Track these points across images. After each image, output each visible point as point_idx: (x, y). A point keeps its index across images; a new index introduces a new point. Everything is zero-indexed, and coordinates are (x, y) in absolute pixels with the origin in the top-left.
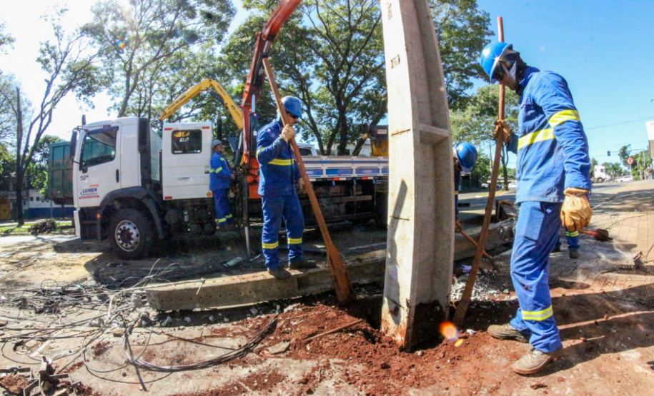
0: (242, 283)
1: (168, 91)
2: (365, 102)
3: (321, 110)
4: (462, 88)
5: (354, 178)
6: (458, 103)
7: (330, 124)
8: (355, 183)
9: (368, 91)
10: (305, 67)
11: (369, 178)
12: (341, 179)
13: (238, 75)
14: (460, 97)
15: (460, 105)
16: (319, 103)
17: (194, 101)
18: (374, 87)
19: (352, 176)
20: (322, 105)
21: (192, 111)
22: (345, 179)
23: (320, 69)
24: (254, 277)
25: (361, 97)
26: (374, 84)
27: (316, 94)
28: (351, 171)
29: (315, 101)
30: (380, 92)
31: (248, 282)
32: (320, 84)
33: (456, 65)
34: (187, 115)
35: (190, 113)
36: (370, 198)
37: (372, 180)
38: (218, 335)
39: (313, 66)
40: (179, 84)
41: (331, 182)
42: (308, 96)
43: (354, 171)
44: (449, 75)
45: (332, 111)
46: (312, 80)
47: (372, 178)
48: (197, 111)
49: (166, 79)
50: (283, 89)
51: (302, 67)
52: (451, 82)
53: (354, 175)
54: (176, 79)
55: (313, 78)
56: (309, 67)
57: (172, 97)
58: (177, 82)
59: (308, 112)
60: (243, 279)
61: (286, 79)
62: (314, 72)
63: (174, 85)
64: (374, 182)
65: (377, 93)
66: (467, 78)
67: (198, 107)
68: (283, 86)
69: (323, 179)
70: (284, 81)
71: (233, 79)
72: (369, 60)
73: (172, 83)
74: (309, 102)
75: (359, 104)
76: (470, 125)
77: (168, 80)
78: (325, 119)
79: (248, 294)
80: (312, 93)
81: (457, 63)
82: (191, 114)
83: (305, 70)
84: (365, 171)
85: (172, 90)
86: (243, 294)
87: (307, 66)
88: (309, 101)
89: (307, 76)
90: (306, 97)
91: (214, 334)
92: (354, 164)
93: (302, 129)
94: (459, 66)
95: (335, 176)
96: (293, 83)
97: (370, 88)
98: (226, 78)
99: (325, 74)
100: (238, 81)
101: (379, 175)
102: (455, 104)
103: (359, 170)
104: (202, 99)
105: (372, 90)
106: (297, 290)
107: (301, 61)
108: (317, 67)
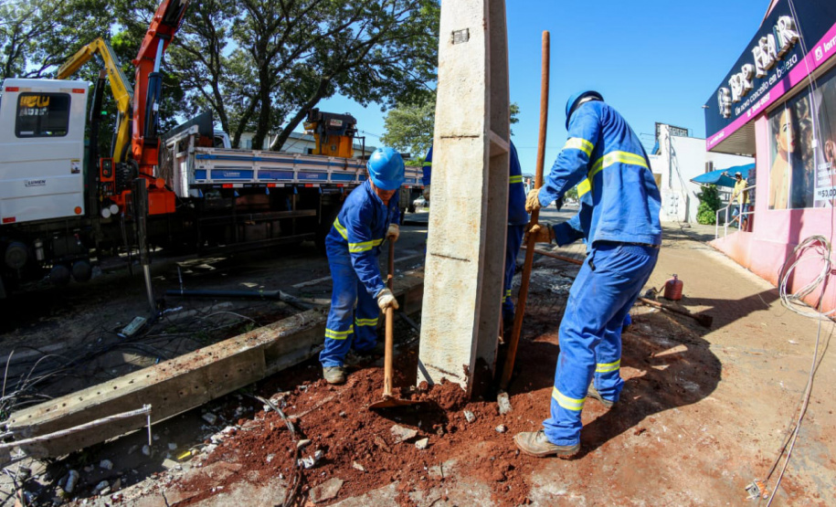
0: (181, 376)
1: (10, 31)
2: (292, 79)
3: (230, 83)
4: (423, 79)
5: (294, 185)
6: (415, 96)
7: (239, 104)
8: (296, 192)
9: (299, 64)
10: (220, 19)
11: (315, 186)
12: (278, 185)
13: (123, 17)
14: (418, 90)
15: (416, 99)
16: (229, 73)
17: (48, 52)
18: (308, 61)
19: (293, 181)
20: (234, 77)
21: (43, 68)
22: (283, 185)
23: (241, 25)
24: (196, 360)
25: (288, 71)
26: (308, 57)
27: (228, 61)
28: (291, 174)
29: (225, 70)
30: (315, 68)
31: (192, 371)
32: (237, 46)
33: (423, 50)
34: (35, 75)
35: (39, 72)
36: (313, 213)
37: (317, 189)
38: (196, 494)
39: (232, 19)
40: (28, 21)
41: (264, 189)
42: (217, 61)
43: (296, 174)
44: (410, 60)
45: (245, 87)
46: (226, 39)
47: (318, 186)
48: (51, 69)
49: (9, 10)
50: (184, 47)
51: (216, 19)
52: (411, 69)
53: (295, 180)
54: (26, 12)
55: (229, 37)
56: (226, 21)
57: (14, 42)
58: (25, 17)
59: (214, 85)
60: (181, 366)
61: (190, 33)
62: (232, 29)
63: (21, 22)
64: (321, 191)
65: (310, 69)
66: (432, 69)
67: (53, 63)
68: (185, 43)
69: (253, 184)
70: (187, 36)
71: (114, 22)
72: (310, 25)
73: (19, 18)
74: (218, 70)
75: (283, 81)
76: (420, 125)
77: (13, 12)
78: (234, 97)
79: (194, 391)
80: (223, 58)
81: (424, 48)
82: (41, 74)
83: (220, 24)
84: (310, 176)
85: (17, 30)
86: (185, 393)
87: (224, 18)
88: (216, 68)
89: (222, 33)
90: (215, 63)
91: (188, 495)
92: (297, 165)
93: (200, 108)
94: (425, 52)
95: (269, 180)
96: (199, 40)
97: (301, 61)
98: (104, 19)
99: (246, 33)
100: (120, 26)
101: (327, 181)
102: (409, 97)
103: (302, 174)
104: (62, 49)
105: (304, 65)
106: (264, 367)
107: (217, 10)
108: (237, 22)
